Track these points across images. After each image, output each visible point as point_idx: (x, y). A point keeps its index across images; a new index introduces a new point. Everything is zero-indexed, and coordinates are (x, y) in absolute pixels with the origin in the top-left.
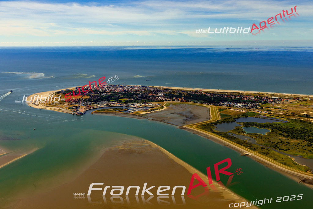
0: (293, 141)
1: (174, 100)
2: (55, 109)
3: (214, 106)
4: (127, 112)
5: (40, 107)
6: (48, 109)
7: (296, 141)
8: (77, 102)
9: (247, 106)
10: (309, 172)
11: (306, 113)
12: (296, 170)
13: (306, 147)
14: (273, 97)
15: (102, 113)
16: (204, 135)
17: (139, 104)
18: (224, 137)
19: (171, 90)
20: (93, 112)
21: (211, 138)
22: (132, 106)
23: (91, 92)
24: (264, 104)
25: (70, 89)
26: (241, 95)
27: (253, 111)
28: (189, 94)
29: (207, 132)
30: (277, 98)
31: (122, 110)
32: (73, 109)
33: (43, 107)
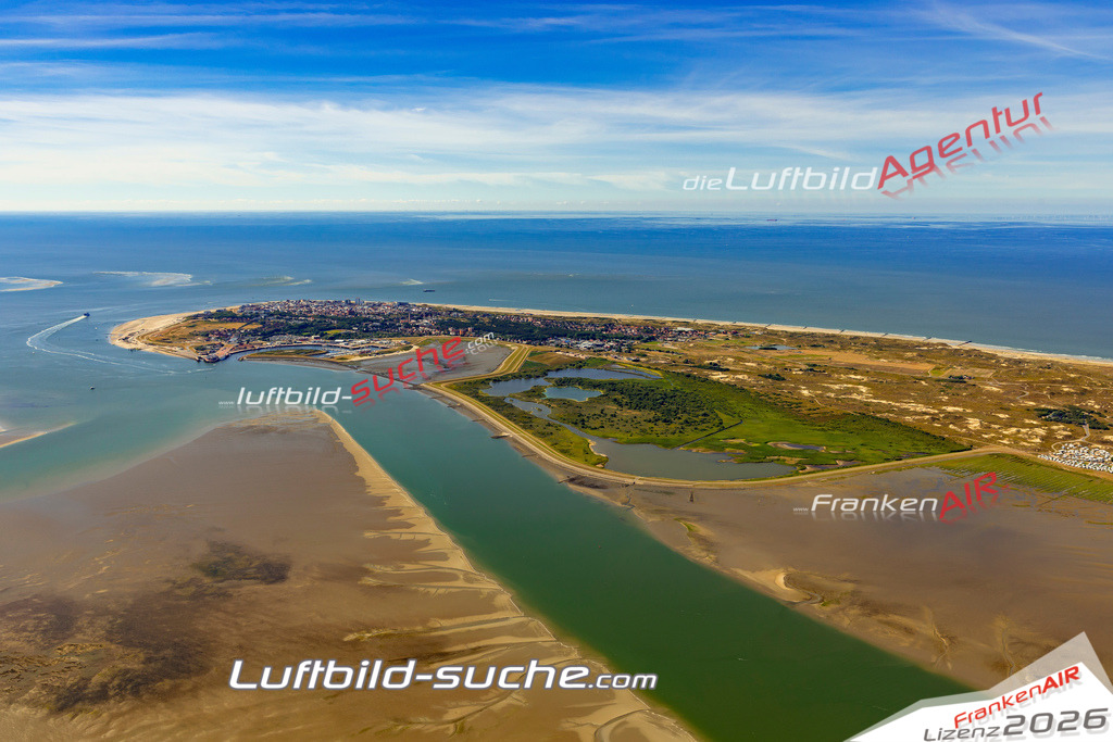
0: (628, 413)
1: (448, 334)
2: (164, 350)
3: (527, 347)
4: (321, 357)
5: (133, 346)
6: (150, 349)
7: (635, 413)
8: (224, 336)
9: (602, 346)
10: (600, 466)
11: (716, 361)
12: (575, 463)
13: (643, 423)
14: (680, 329)
15: (263, 359)
16: (450, 402)
17: (360, 341)
18: (488, 405)
19: (461, 312)
20: (244, 356)
21: (462, 406)
22: (343, 345)
23: (272, 315)
24: (645, 342)
25: (228, 309)
26: (610, 324)
27: (604, 357)
28: (494, 321)
29: (462, 395)
30: (687, 329)
31: (313, 353)
32: (203, 349)
33: (140, 345)
